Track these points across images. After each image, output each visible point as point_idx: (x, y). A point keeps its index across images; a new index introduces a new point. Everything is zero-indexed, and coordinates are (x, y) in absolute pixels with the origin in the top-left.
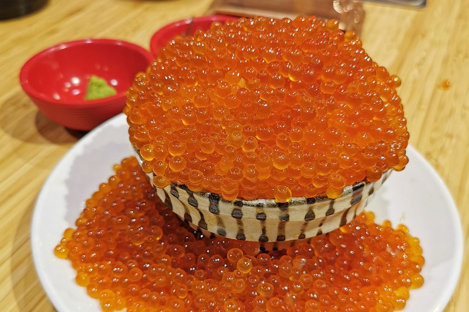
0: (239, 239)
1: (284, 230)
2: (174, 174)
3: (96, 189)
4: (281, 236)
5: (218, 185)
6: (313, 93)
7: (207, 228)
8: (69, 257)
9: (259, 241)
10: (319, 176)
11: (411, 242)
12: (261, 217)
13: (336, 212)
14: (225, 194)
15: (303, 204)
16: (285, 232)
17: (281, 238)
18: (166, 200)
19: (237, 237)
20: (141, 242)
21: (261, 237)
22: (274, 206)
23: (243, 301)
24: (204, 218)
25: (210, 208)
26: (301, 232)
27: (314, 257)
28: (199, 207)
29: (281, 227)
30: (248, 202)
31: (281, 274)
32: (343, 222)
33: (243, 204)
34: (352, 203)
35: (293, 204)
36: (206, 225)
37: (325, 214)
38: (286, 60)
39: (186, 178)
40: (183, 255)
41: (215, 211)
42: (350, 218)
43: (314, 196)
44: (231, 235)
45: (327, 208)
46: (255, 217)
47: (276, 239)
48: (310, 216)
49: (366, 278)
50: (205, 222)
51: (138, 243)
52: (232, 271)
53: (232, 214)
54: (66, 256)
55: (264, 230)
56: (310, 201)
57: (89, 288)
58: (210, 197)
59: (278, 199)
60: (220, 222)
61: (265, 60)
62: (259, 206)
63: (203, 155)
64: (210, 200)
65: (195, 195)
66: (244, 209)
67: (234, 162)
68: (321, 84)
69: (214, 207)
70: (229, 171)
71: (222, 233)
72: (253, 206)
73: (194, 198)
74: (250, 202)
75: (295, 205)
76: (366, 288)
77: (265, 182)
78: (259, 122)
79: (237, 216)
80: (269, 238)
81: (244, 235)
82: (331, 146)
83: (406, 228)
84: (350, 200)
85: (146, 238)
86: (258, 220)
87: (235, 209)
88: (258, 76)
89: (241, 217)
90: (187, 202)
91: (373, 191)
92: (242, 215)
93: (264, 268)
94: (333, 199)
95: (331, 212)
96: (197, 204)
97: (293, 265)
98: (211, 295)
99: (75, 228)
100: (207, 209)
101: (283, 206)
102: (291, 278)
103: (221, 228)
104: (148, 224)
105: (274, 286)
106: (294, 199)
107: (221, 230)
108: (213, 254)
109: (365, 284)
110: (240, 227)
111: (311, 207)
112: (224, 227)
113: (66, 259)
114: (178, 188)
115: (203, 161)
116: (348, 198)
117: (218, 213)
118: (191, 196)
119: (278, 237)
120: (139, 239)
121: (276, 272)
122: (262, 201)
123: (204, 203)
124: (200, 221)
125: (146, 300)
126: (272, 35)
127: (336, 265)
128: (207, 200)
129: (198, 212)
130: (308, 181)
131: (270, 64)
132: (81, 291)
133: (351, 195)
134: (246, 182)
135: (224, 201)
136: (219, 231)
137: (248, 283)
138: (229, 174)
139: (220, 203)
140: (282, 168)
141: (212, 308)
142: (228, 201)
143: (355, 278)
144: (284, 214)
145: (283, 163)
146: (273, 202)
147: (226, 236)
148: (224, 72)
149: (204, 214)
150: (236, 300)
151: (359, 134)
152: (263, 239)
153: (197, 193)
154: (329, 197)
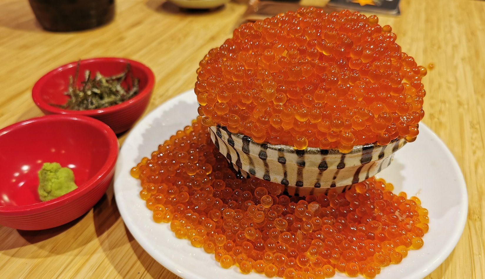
0: (265, 179)
1: (302, 177)
2: (218, 117)
3: (174, 134)
4: (299, 182)
5: (249, 129)
6: (341, 66)
7: (241, 167)
8: (140, 178)
9: (281, 183)
10: (333, 131)
11: (420, 212)
12: (282, 161)
13: (347, 166)
14: (255, 137)
15: (317, 154)
16: (303, 178)
17: (299, 183)
18: (216, 142)
19: (264, 178)
20: (193, 173)
21: (283, 180)
22: (292, 152)
23: (262, 231)
24: (240, 158)
25: (243, 148)
26: (316, 181)
27: (328, 207)
28: (235, 147)
29: (300, 173)
30: (271, 146)
31: (296, 215)
32: (356, 180)
33: (268, 147)
34: (362, 161)
35: (309, 153)
36: (241, 164)
37: (336, 166)
38: (323, 38)
39: (226, 120)
40: (223, 188)
41: (246, 151)
42: (362, 177)
43: (328, 148)
44: (260, 174)
45: (338, 161)
46: (277, 160)
47: (295, 184)
48: (323, 166)
49: (371, 233)
50: (240, 162)
51: (191, 174)
52: (257, 205)
53: (259, 155)
54: (138, 177)
55: (285, 174)
56: (324, 152)
57: (148, 201)
58: (243, 139)
59: (296, 147)
60: (251, 162)
61: (306, 37)
62: (280, 150)
63: (244, 105)
64: (243, 141)
65: (232, 136)
66: (269, 152)
67: (264, 111)
68: (350, 60)
69: (246, 147)
70: (259, 118)
71: (253, 172)
72: (276, 150)
73: (232, 138)
74: (273, 146)
75: (310, 153)
76: (370, 241)
77: (288, 132)
78: (292, 83)
79: (263, 157)
80: (289, 182)
81: (269, 177)
82: (348, 109)
83: (419, 200)
84: (360, 158)
85: (198, 171)
86: (280, 163)
87: (261, 151)
88: (299, 49)
89: (266, 158)
90: (227, 142)
91: (383, 156)
92: (267, 157)
93: (283, 207)
94: (344, 154)
95: (341, 165)
96: (234, 144)
97: (307, 208)
98: (236, 221)
99: (150, 158)
100: (241, 149)
101: (300, 153)
102: (304, 219)
103: (252, 168)
104: (204, 162)
105: (289, 223)
106: (309, 149)
107: (252, 170)
108: (245, 190)
109: (369, 238)
110: (266, 169)
111: (325, 158)
112: (254, 167)
113: (137, 178)
114: (221, 129)
115: (242, 110)
116: (358, 156)
117: (249, 153)
118: (230, 136)
119: (297, 182)
120: (193, 171)
121: (292, 212)
122: (283, 147)
123: (239, 143)
124: (237, 161)
125: (188, 218)
126: (318, 20)
127: (348, 218)
128: (241, 141)
129: (236, 153)
130: (324, 134)
131: (310, 41)
132: (142, 203)
133: (361, 153)
134: (272, 129)
135: (253, 143)
136: (250, 171)
137: (266, 216)
138: (259, 120)
139: (251, 144)
140: (303, 120)
141: (236, 232)
142: (256, 143)
143: (361, 230)
144: (300, 160)
145: (303, 115)
146: (292, 148)
147: (255, 176)
148: (273, 44)
149: (239, 154)
150: (256, 229)
151: (375, 103)
152: (285, 183)
153: (234, 135)
154: (340, 151)
